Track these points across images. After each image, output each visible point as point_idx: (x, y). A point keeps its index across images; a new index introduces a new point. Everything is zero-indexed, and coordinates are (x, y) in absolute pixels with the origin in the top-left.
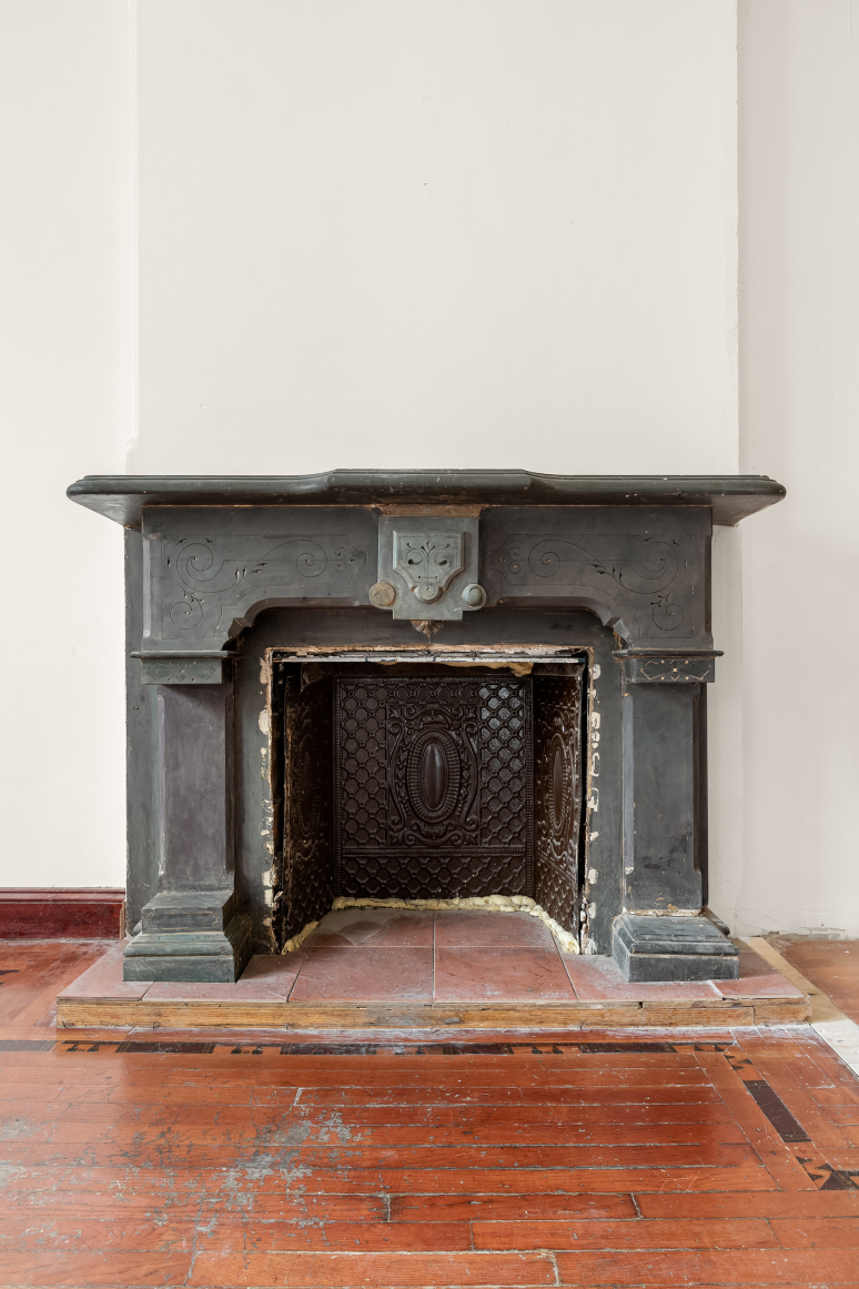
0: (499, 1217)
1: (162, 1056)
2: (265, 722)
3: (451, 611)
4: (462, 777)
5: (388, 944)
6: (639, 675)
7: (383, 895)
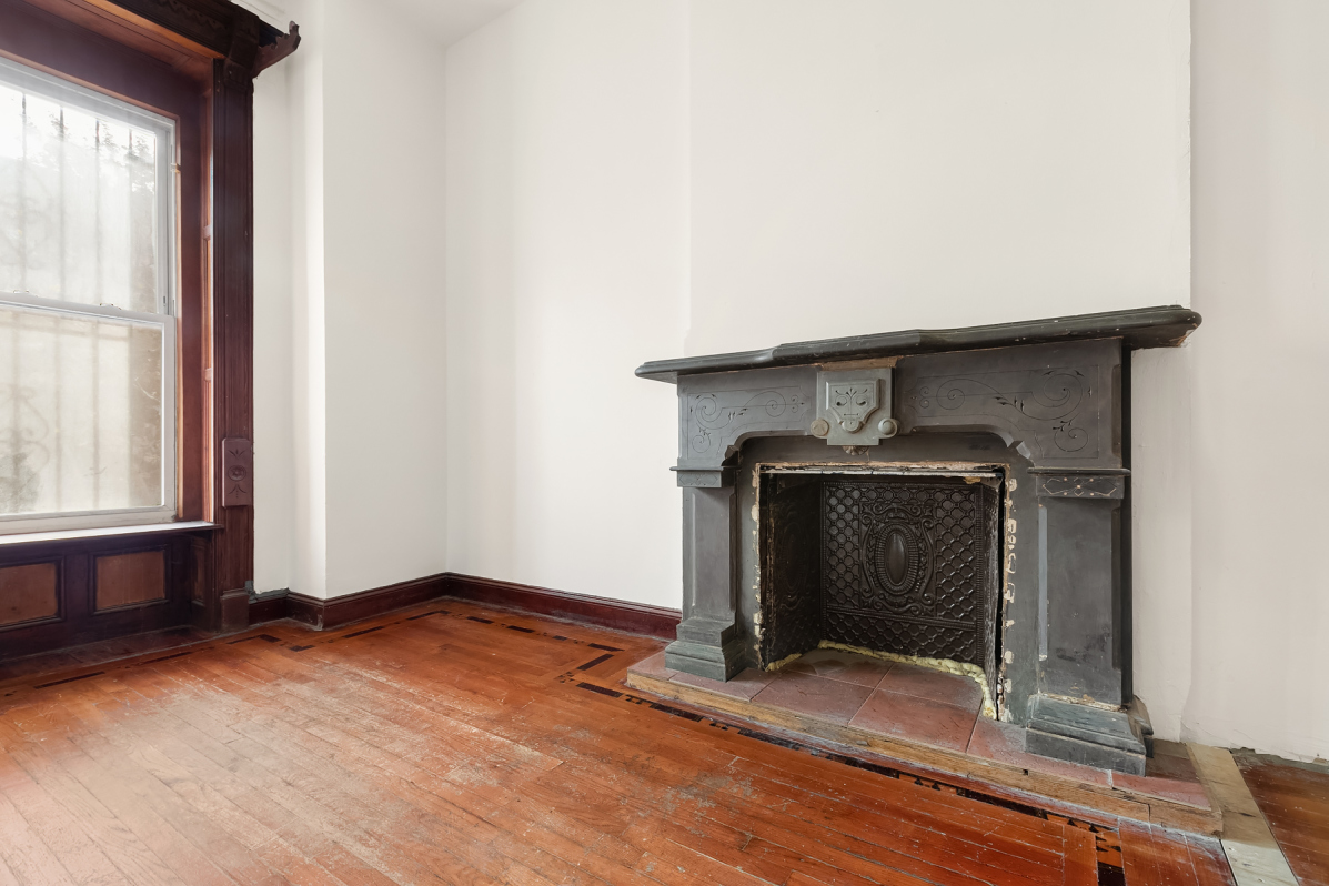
0: (813, 875)
1: (672, 716)
2: (755, 513)
3: (870, 438)
4: (920, 562)
5: (843, 680)
6: (1041, 490)
7: (857, 643)
